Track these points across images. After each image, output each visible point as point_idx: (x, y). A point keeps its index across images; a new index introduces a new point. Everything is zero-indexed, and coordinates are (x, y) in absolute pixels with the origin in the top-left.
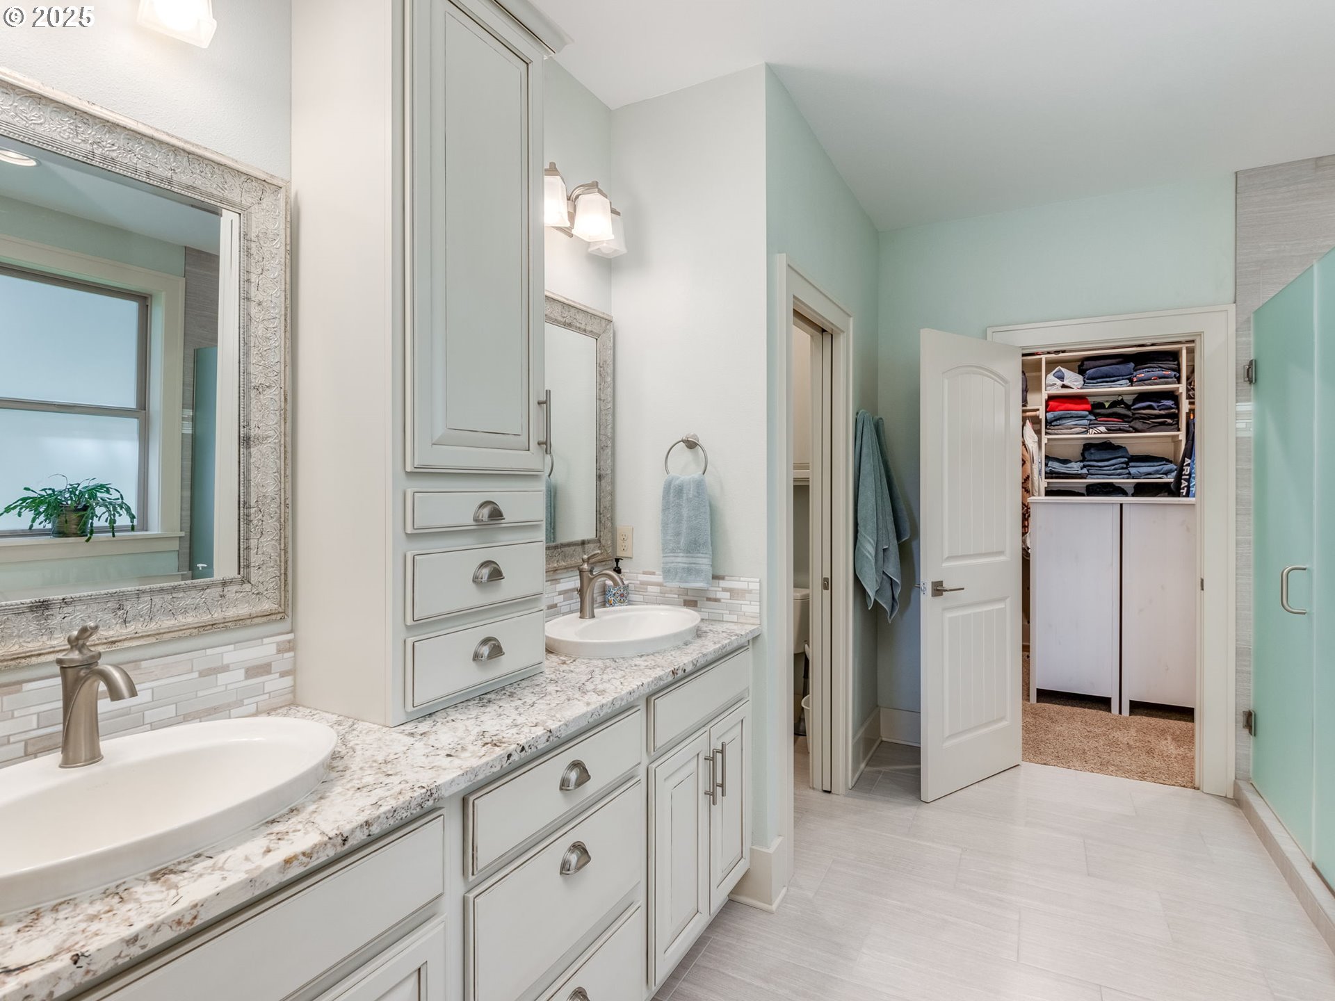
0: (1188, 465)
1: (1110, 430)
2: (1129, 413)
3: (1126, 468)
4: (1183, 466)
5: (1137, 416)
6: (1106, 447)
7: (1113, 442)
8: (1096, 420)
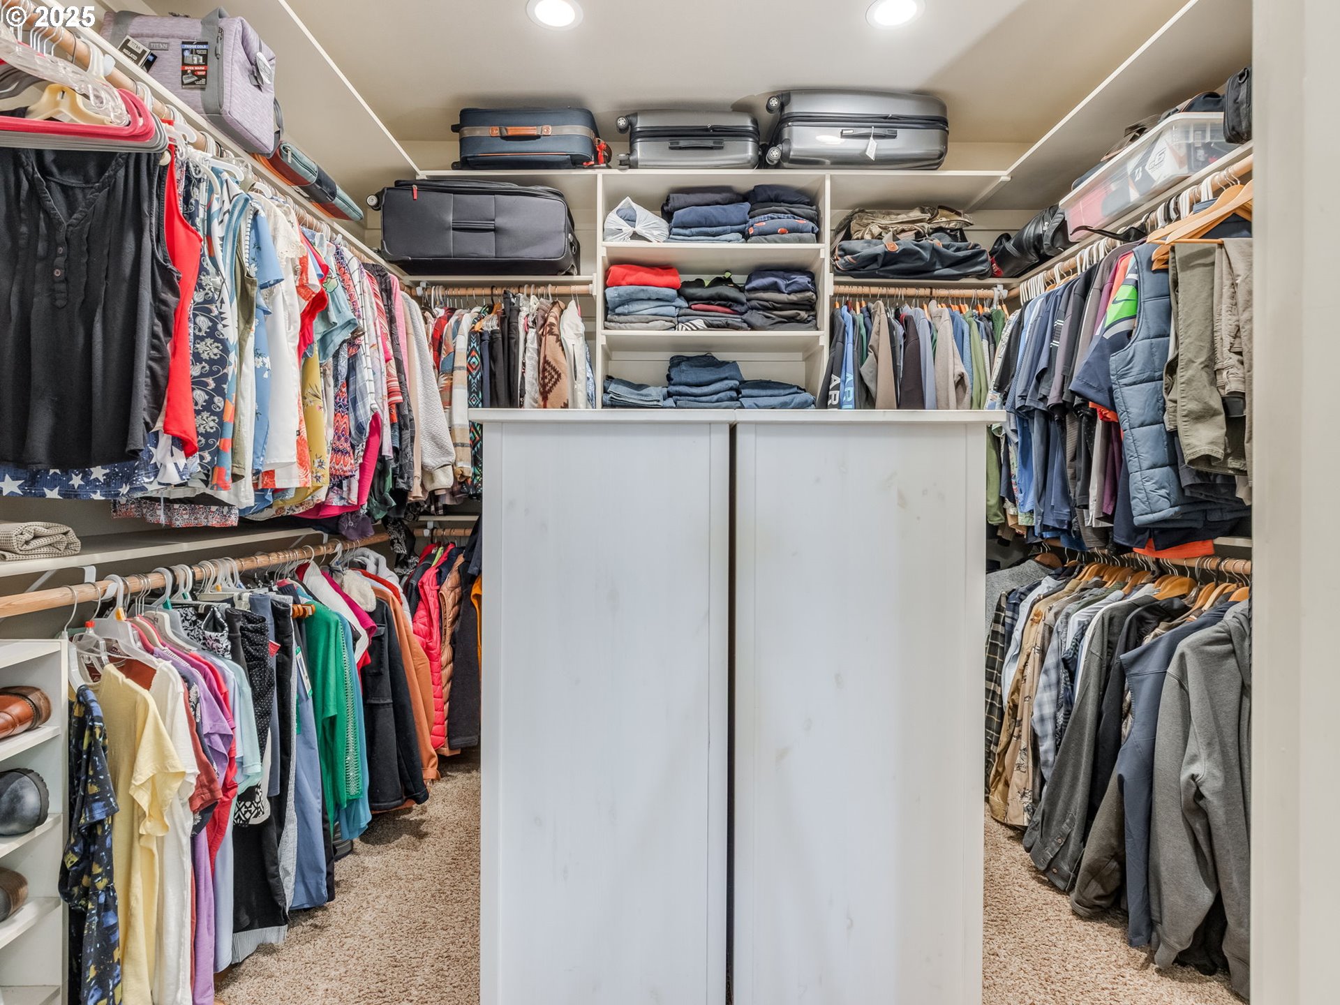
0: (837, 387)
1: (710, 325)
2: (742, 297)
3: (737, 400)
4: (828, 390)
5: (754, 303)
6: (702, 359)
8: (690, 308)
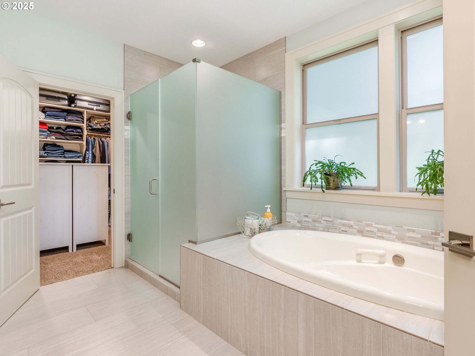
0: (88, 154)
1: (56, 138)
2: (65, 133)
3: (63, 154)
4: (86, 154)
5: (67, 134)
6: (54, 145)
7: (56, 143)
8: (50, 133)
